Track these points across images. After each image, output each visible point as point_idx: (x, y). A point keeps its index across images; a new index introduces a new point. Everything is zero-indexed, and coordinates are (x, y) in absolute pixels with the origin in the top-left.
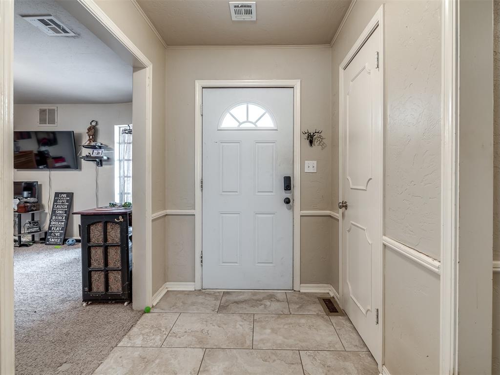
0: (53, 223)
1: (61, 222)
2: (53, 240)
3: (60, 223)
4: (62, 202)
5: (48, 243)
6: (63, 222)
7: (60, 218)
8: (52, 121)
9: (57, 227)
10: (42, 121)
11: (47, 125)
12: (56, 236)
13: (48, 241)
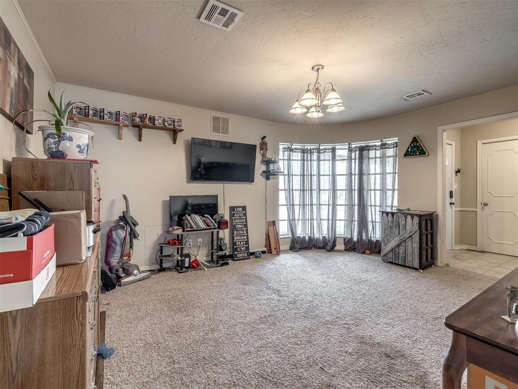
0: (236, 238)
1: (243, 236)
2: (240, 256)
3: (242, 238)
4: (240, 216)
5: (236, 259)
6: (245, 236)
7: (241, 232)
8: (226, 131)
9: (240, 242)
10: (216, 129)
11: (221, 134)
12: (242, 251)
13: (236, 257)
